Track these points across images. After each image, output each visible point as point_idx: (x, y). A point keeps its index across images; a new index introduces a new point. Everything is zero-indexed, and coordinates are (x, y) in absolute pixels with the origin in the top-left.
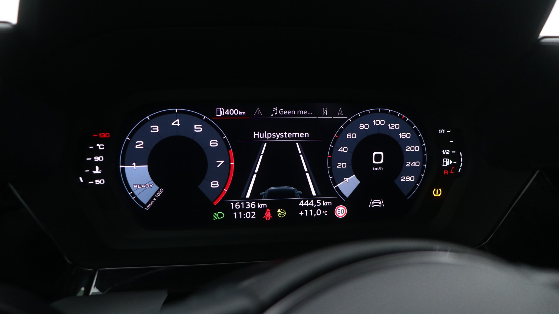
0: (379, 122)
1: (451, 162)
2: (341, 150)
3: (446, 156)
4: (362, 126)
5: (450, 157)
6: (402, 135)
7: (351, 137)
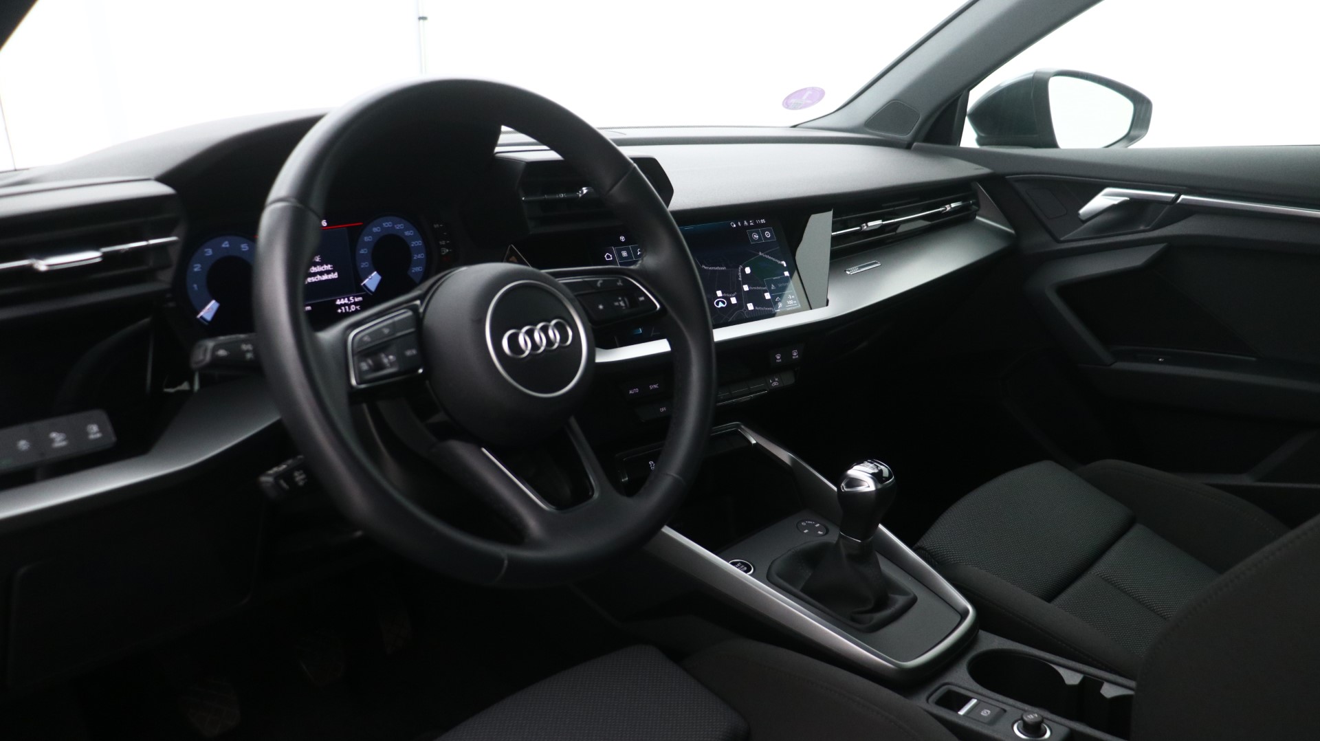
0: (387, 224)
1: (447, 251)
2: (362, 252)
3: (443, 246)
4: (375, 230)
5: (446, 246)
6: (407, 233)
7: (368, 240)
